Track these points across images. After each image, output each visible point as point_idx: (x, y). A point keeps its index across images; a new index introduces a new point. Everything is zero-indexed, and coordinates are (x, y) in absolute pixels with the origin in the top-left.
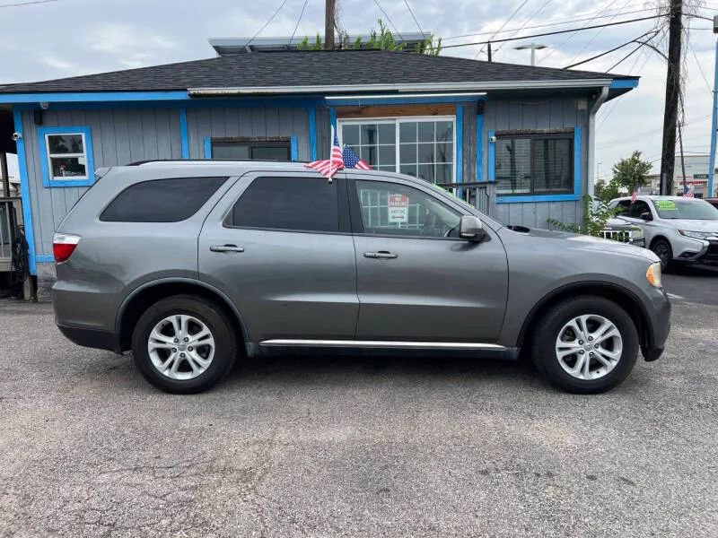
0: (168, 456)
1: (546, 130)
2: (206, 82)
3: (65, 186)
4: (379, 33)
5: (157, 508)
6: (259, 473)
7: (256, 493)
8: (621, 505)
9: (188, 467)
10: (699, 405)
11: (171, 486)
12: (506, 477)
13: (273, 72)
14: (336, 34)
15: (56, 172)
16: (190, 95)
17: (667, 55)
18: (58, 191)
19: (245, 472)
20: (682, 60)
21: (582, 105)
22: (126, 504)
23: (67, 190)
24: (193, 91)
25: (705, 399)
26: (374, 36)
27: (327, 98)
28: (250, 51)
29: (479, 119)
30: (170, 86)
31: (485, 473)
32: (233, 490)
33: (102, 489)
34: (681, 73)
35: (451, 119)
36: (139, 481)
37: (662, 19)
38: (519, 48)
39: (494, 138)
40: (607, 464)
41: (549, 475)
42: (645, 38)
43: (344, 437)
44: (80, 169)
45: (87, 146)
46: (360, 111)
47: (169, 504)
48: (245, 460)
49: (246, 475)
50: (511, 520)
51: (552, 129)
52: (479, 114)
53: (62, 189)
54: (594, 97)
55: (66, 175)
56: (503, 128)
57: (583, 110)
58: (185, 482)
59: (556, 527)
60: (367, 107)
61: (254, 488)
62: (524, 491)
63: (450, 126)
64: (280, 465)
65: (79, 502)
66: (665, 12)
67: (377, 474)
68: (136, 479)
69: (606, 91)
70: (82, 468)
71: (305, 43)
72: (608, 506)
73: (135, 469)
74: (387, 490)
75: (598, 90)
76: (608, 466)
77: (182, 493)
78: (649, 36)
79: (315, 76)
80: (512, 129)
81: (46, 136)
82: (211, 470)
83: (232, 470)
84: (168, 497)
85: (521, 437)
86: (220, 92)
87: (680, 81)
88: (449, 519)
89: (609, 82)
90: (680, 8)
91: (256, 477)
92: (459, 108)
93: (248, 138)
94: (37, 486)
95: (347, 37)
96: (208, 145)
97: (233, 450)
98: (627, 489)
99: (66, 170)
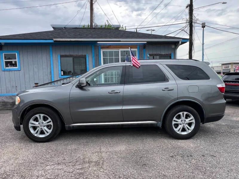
0: (67, 159)
1: (163, 54)
2: (58, 37)
3: (10, 71)
4: (107, 24)
5: (72, 176)
6: (101, 162)
7: (103, 169)
8: (216, 163)
9: (76, 162)
10: (222, 132)
11: (73, 169)
12: (179, 158)
13: (79, 35)
14: (93, 24)
15: (7, 66)
16: (54, 41)
17: (189, 33)
18: (7, 72)
19: (96, 162)
20: (193, 35)
21: (173, 46)
22: (60, 176)
23: (10, 72)
24: (55, 39)
25: (222, 131)
26: (106, 25)
27: (98, 42)
28: (64, 29)
29: (144, 50)
30: (47, 38)
31: (172, 157)
32: (95, 169)
33: (49, 171)
34: (193, 39)
35: (136, 50)
36: (61, 168)
37: (187, 23)
38: (147, 30)
39: (149, 56)
40: (206, 151)
41: (191, 156)
42: (183, 29)
43: (124, 149)
44: (15, 65)
45: (18, 57)
46: (108, 47)
47: (75, 175)
48: (95, 158)
49: (97, 163)
50: (187, 171)
51: (165, 53)
52: (144, 48)
53: (9, 72)
54: (177, 44)
55: (10, 67)
56: (151, 53)
57: (173, 48)
58: (78, 167)
59: (200, 172)
60: (110, 46)
61: (102, 167)
62: (186, 162)
63: (135, 52)
64: (107, 159)
65: (43, 176)
66: (188, 21)
67: (140, 160)
68: (60, 167)
69: (180, 42)
70: (40, 164)
71: (84, 26)
72: (212, 164)
73: (58, 164)
74: (145, 165)
75: (178, 42)
76: (206, 152)
77: (78, 171)
78: (184, 28)
79: (94, 36)
80: (154, 53)
81: (3, 54)
82: (84, 162)
83: (92, 162)
84: (74, 172)
85: (177, 145)
86: (64, 40)
87: (193, 41)
88: (168, 172)
89: (181, 40)
90: (192, 20)
91: (101, 164)
92: (138, 47)
93: (72, 55)
94: (25, 172)
95: (97, 25)
96: (59, 57)
97: (89, 155)
98: (215, 158)
99: (10, 65)
